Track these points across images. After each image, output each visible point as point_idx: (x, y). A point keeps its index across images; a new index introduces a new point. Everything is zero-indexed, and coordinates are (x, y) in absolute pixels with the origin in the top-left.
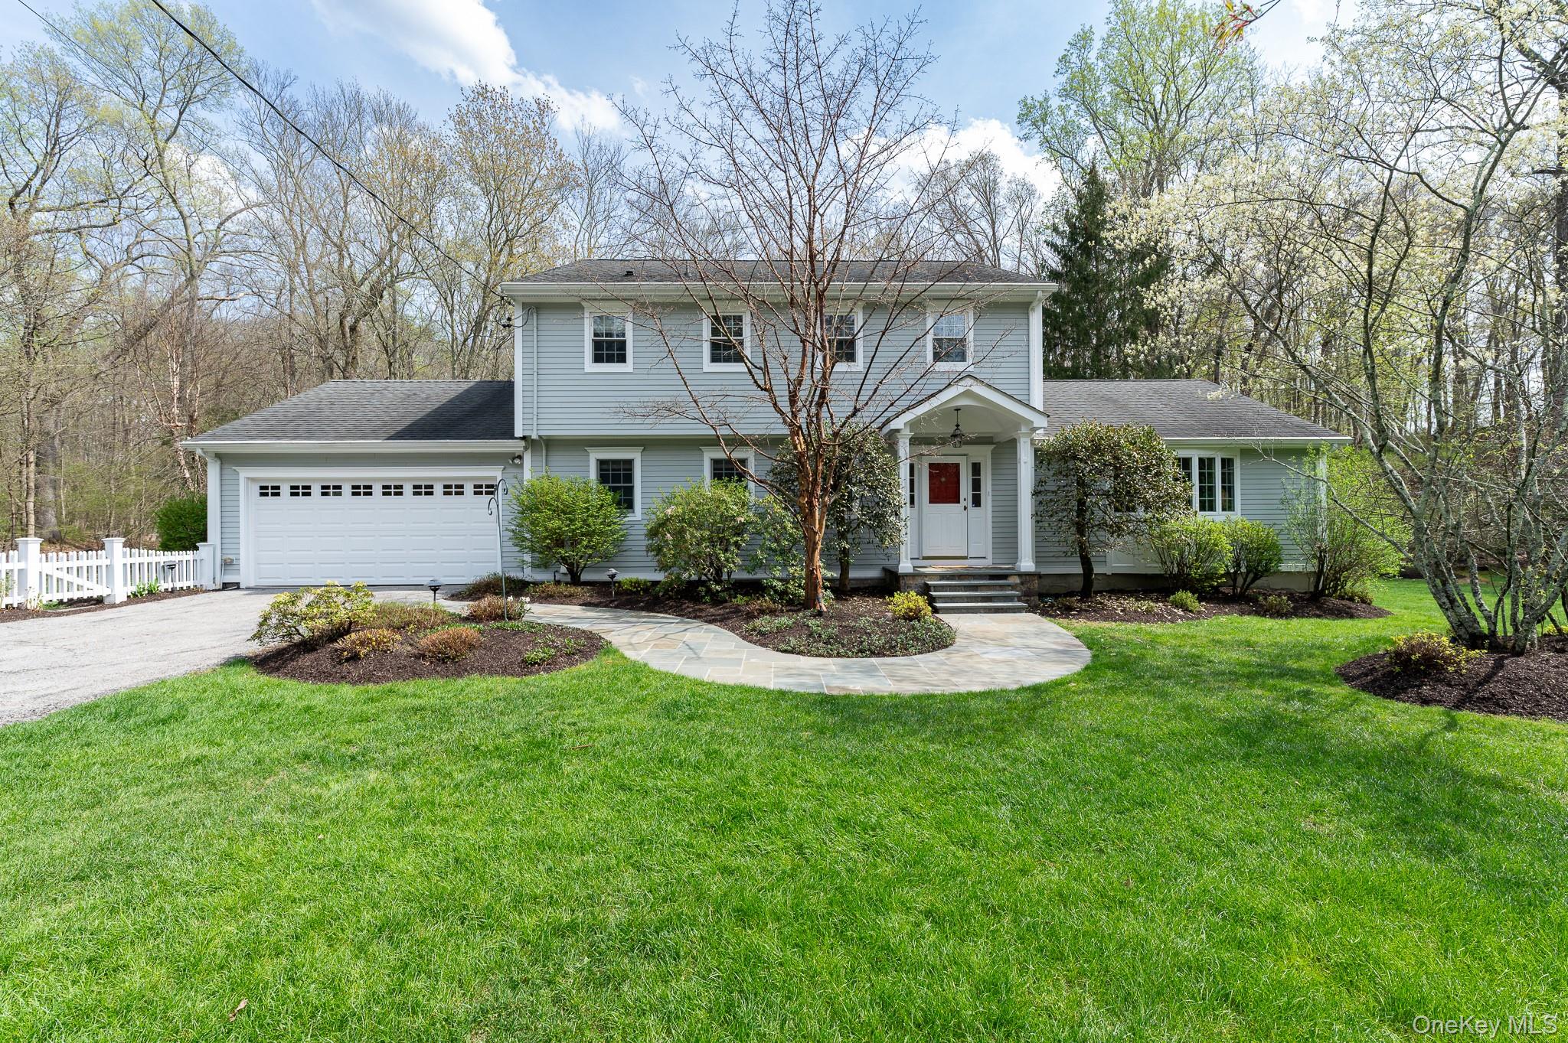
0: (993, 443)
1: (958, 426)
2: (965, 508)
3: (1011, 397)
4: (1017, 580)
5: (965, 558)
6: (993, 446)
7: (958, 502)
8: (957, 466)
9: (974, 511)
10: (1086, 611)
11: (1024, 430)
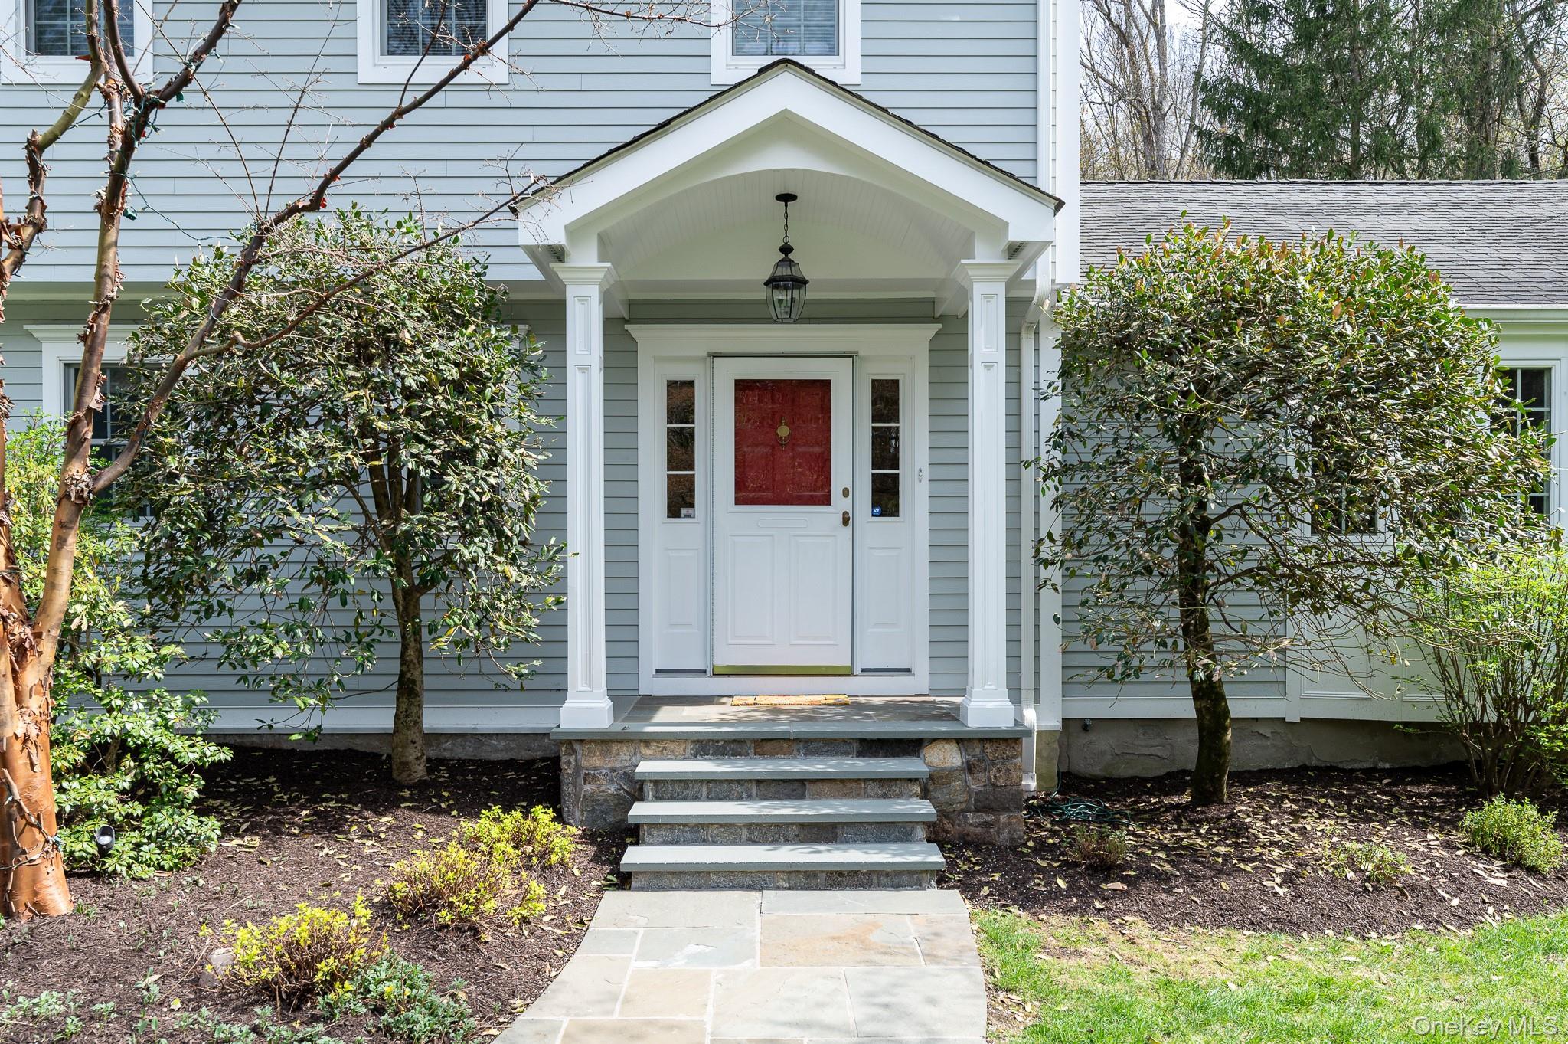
0: (935, 320)
1: (786, 250)
2: (846, 521)
3: (958, 150)
4: (950, 757)
5: (846, 672)
6: (931, 330)
7: (826, 500)
8: (824, 387)
9: (872, 528)
10: (1161, 878)
11: (985, 253)
